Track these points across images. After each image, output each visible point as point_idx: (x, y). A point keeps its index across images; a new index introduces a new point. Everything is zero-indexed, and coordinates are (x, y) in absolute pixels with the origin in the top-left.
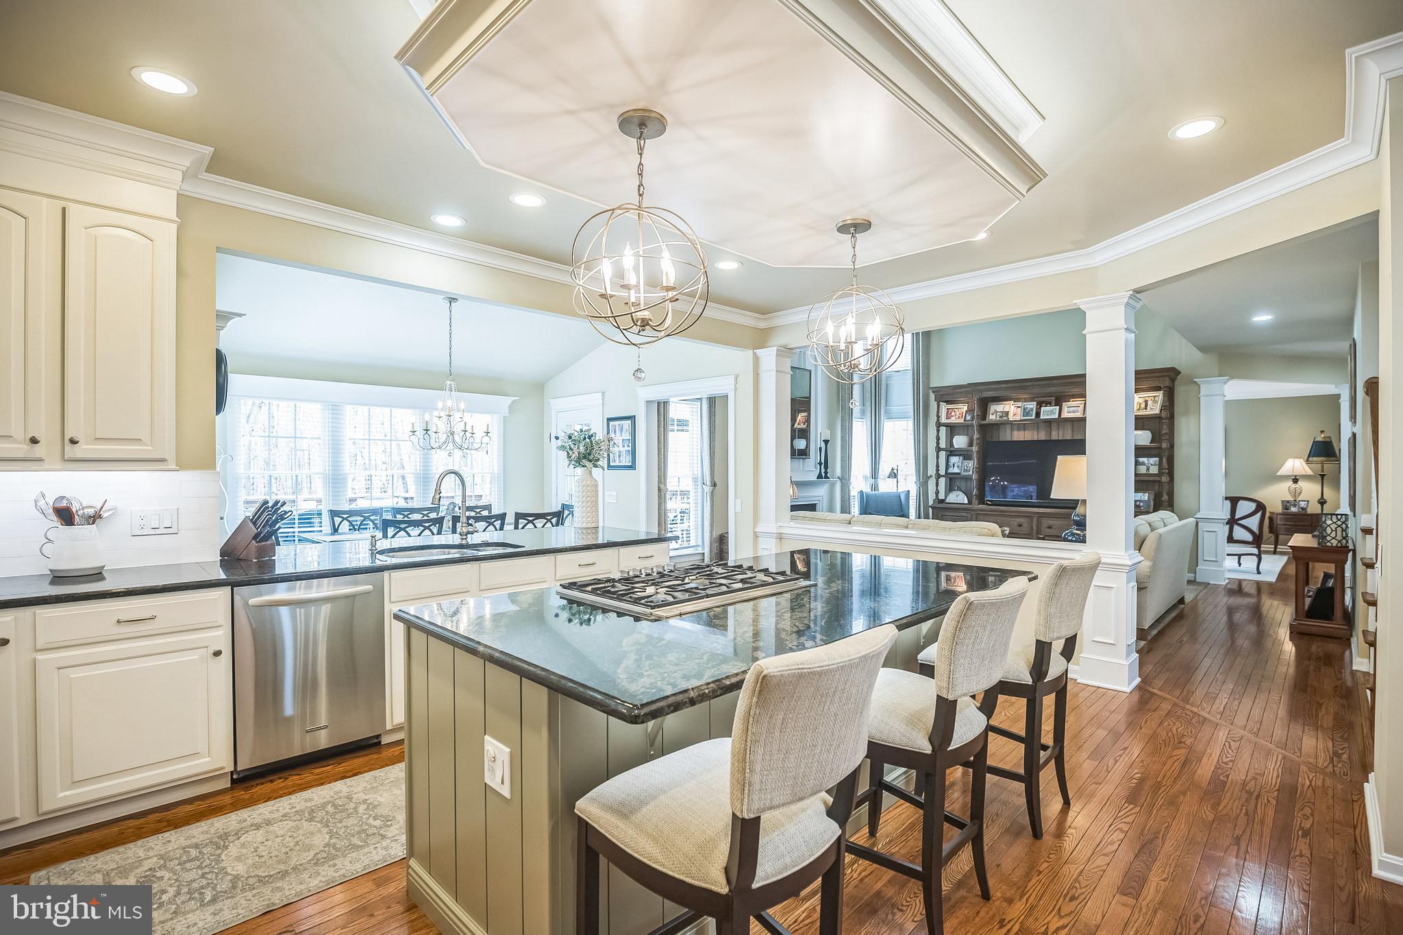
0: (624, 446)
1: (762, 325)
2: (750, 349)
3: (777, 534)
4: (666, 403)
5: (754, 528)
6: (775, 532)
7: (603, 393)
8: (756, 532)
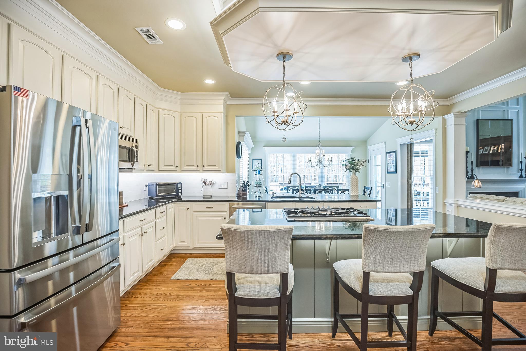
0: (392, 164)
1: (447, 103)
2: (440, 116)
3: (454, 204)
4: (411, 145)
5: (443, 201)
6: (453, 203)
7: (385, 143)
8: (444, 203)
